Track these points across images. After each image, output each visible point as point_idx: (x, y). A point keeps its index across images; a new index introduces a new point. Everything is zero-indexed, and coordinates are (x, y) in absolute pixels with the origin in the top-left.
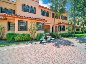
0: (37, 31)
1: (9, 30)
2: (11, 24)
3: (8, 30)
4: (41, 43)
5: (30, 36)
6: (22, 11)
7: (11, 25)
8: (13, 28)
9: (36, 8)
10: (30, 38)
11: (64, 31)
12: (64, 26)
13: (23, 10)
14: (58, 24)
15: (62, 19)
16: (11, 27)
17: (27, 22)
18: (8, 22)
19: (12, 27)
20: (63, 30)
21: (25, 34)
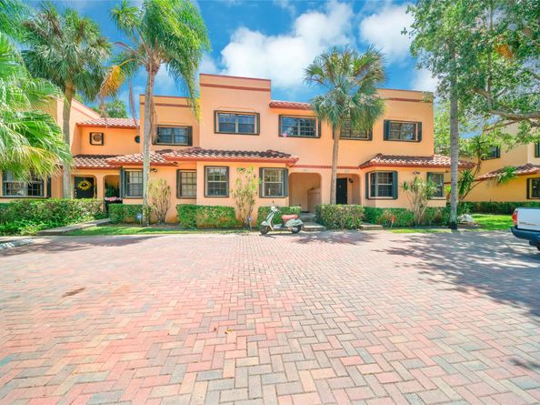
0: (261, 197)
1: (179, 195)
2: (184, 175)
3: (178, 197)
4: (264, 233)
5: (237, 216)
6: (216, 133)
7: (184, 181)
8: (190, 187)
9: (258, 114)
10: (237, 221)
11: (396, 198)
12: (396, 173)
13: (217, 131)
14: (362, 167)
15: (386, 138)
16: (184, 187)
17: (228, 168)
18: (178, 171)
19: (187, 184)
20: (390, 191)
21: (221, 207)
